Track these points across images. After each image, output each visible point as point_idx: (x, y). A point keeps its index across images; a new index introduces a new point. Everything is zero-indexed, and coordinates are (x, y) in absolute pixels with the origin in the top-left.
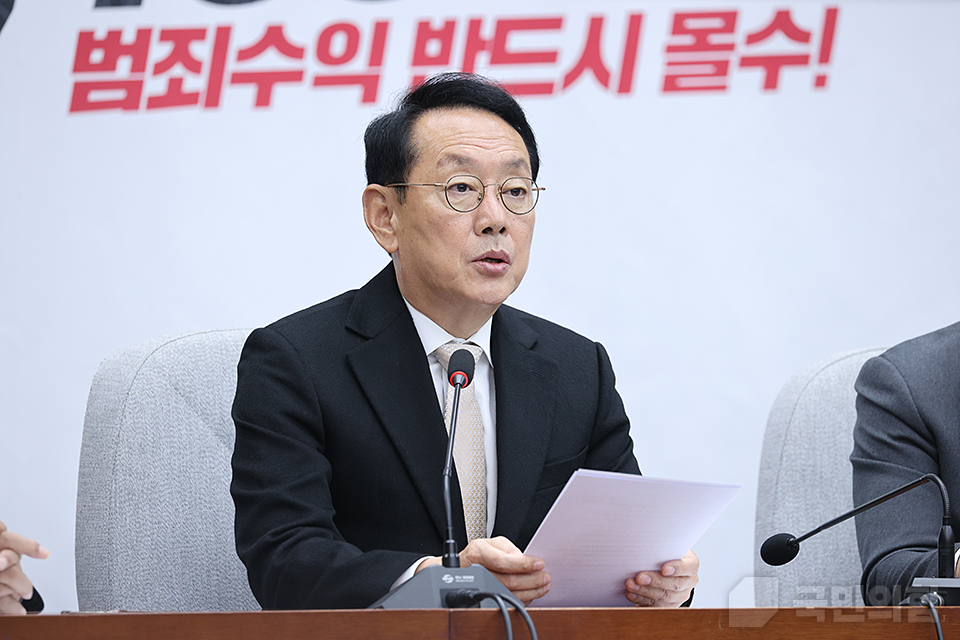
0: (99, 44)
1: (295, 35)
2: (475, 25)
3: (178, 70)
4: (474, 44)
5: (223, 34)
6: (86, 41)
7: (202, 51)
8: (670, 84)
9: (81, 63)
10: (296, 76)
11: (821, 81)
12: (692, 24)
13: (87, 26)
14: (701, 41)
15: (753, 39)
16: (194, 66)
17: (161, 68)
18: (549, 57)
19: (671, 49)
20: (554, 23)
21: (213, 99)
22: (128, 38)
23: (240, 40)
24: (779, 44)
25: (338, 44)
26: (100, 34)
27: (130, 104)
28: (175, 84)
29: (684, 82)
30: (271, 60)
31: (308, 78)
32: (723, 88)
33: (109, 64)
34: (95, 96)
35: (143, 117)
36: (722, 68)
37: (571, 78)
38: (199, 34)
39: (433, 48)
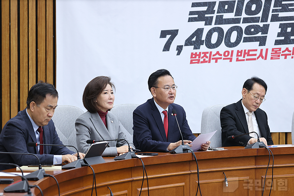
0: (194, 54)
1: (220, 53)
2: (245, 51)
3: (205, 58)
4: (245, 53)
5: (211, 53)
6: (192, 54)
7: (208, 55)
8: (272, 58)
9: (192, 57)
10: (221, 58)
11: (292, 57)
12: (274, 50)
13: (192, 52)
14: (276, 52)
15: (283, 52)
16: (207, 57)
17: (202, 58)
18: (255, 55)
19: (272, 53)
20: (256, 50)
21: (209, 62)
22: (198, 53)
23: (213, 54)
24: (287, 52)
25: (227, 54)
26: (194, 53)
27: (198, 63)
28: (204, 59)
29: (273, 58)
30: (217, 56)
31: (222, 59)
32: (279, 59)
33: (195, 57)
34: (193, 62)
35: (200, 64)
36: (279, 56)
37: (258, 58)
38: (208, 53)
39: (239, 54)
